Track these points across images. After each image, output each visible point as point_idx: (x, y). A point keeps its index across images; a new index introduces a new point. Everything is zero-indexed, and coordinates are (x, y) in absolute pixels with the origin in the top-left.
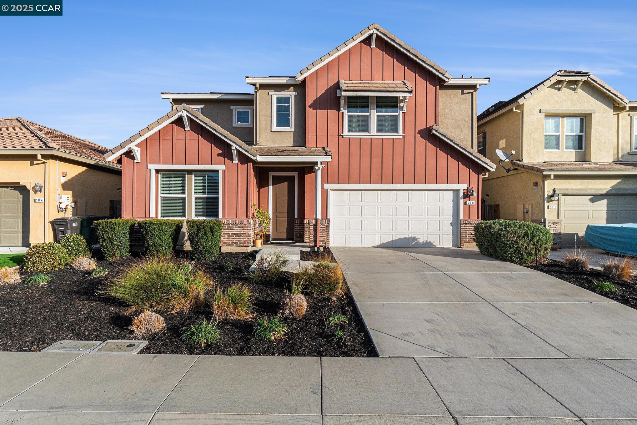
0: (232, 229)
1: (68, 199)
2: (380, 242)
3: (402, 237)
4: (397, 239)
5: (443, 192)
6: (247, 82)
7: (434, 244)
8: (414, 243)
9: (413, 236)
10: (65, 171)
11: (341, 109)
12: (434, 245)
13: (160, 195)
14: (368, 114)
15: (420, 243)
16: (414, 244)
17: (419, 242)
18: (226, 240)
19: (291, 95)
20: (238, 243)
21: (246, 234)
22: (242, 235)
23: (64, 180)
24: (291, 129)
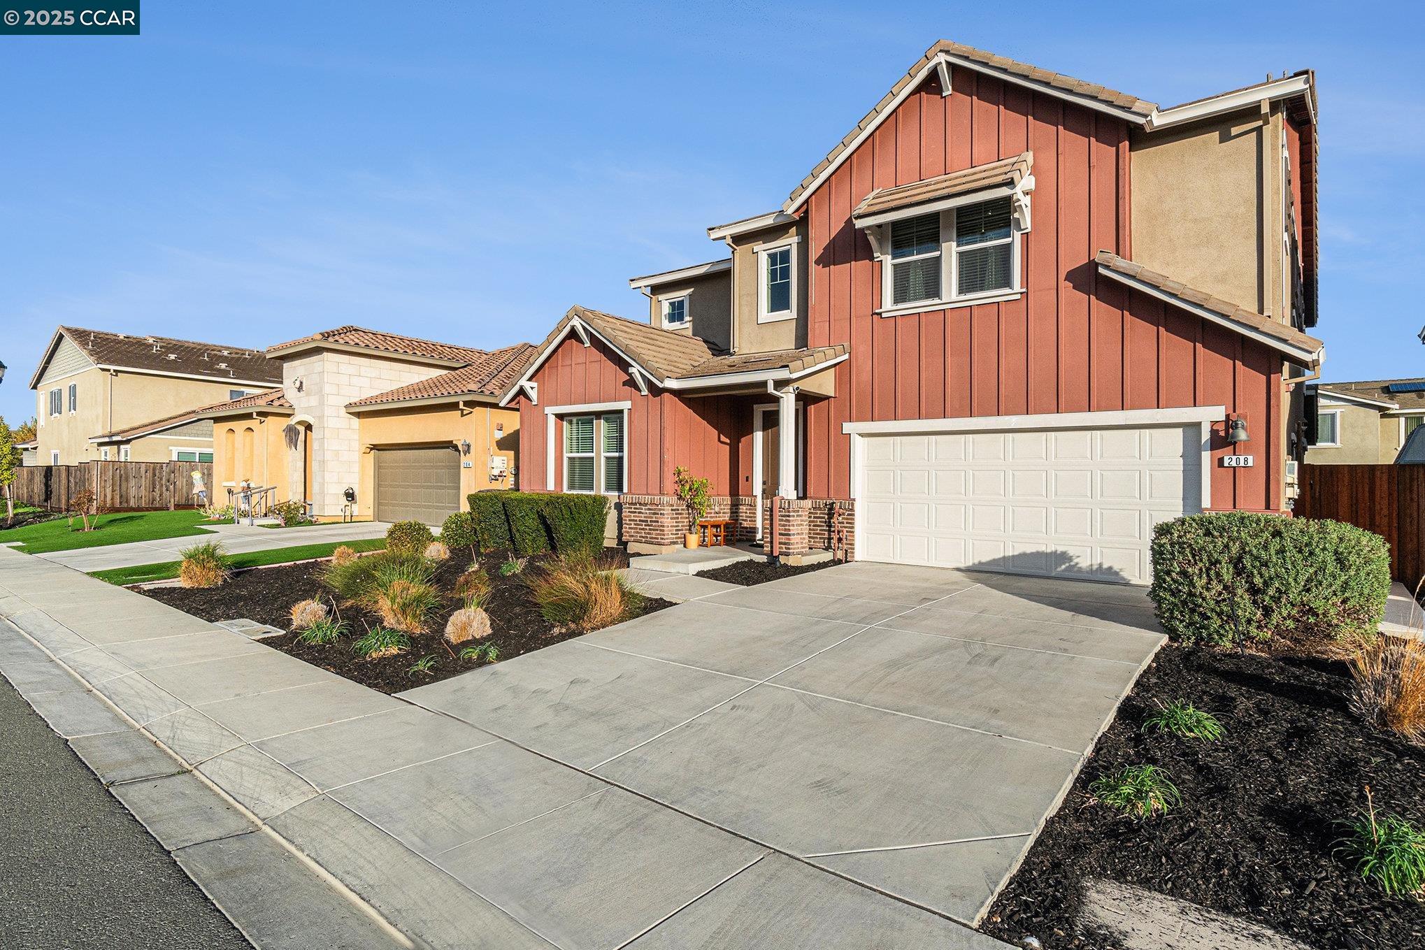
0: (639, 513)
1: (504, 462)
2: (973, 559)
3: (1030, 549)
4: (1016, 553)
5: (1152, 431)
6: (711, 238)
7: (1124, 574)
8: (1063, 567)
9: (1060, 549)
10: (500, 422)
11: (875, 255)
12: (1123, 579)
13: (566, 455)
14: (937, 254)
15: (1080, 568)
16: (1063, 571)
17: (1078, 566)
18: (633, 531)
19: (791, 244)
20: (647, 537)
21: (658, 522)
22: (654, 524)
23: (499, 435)
24: (791, 313)
